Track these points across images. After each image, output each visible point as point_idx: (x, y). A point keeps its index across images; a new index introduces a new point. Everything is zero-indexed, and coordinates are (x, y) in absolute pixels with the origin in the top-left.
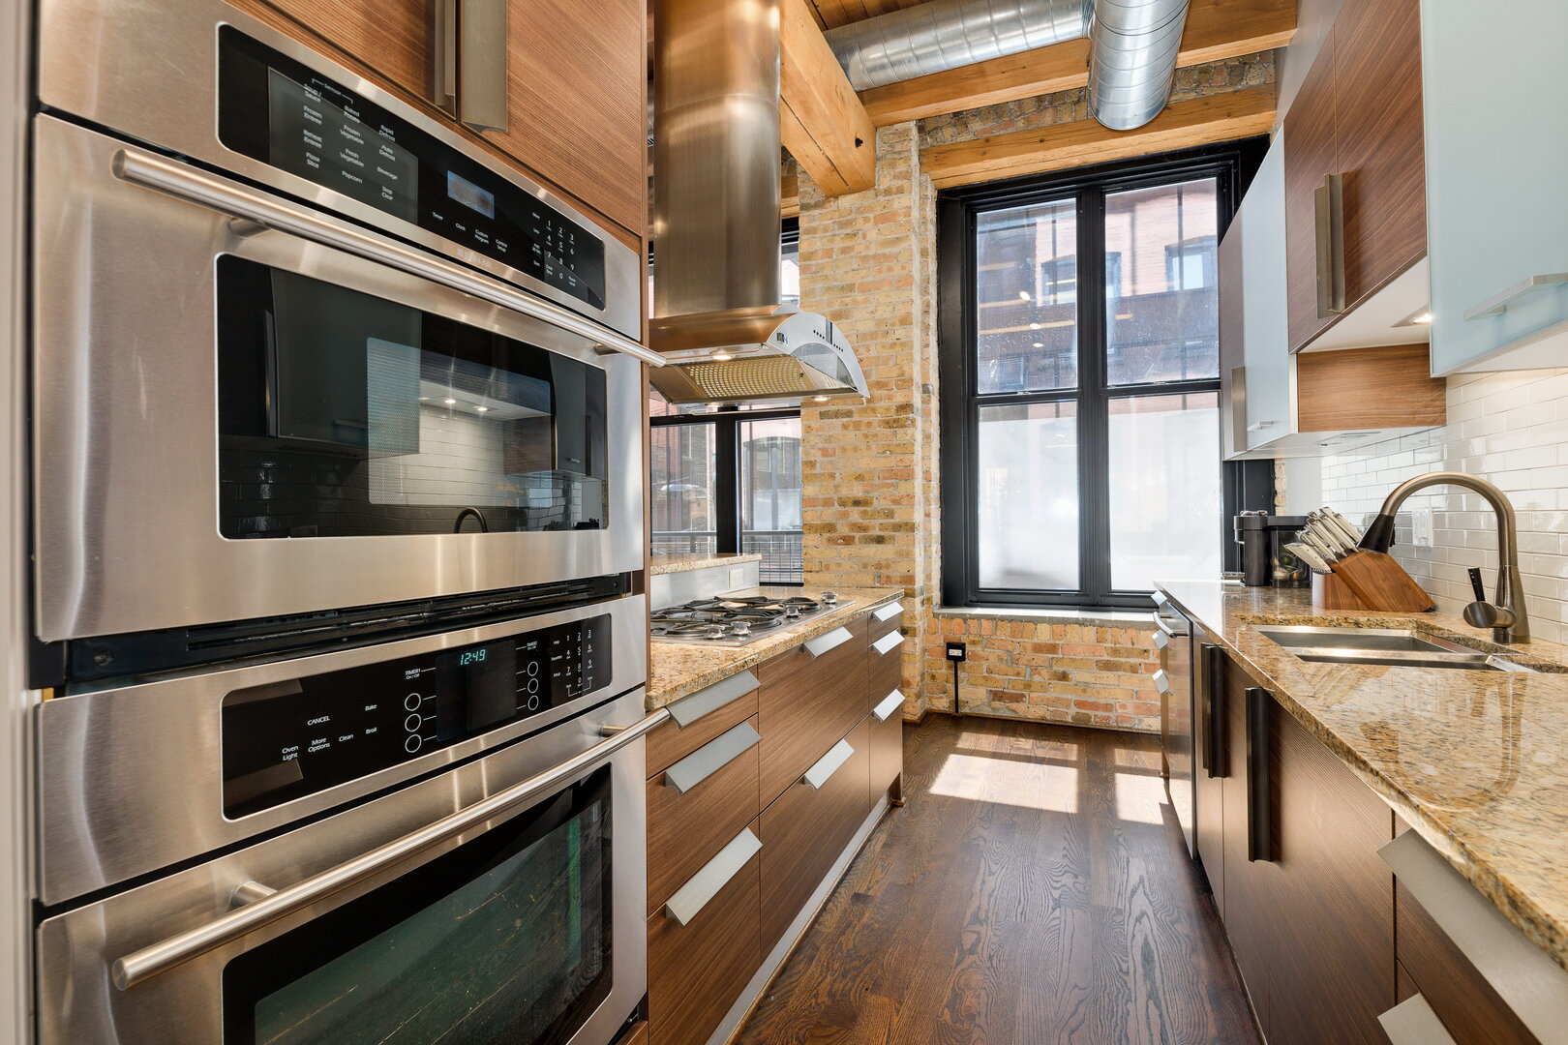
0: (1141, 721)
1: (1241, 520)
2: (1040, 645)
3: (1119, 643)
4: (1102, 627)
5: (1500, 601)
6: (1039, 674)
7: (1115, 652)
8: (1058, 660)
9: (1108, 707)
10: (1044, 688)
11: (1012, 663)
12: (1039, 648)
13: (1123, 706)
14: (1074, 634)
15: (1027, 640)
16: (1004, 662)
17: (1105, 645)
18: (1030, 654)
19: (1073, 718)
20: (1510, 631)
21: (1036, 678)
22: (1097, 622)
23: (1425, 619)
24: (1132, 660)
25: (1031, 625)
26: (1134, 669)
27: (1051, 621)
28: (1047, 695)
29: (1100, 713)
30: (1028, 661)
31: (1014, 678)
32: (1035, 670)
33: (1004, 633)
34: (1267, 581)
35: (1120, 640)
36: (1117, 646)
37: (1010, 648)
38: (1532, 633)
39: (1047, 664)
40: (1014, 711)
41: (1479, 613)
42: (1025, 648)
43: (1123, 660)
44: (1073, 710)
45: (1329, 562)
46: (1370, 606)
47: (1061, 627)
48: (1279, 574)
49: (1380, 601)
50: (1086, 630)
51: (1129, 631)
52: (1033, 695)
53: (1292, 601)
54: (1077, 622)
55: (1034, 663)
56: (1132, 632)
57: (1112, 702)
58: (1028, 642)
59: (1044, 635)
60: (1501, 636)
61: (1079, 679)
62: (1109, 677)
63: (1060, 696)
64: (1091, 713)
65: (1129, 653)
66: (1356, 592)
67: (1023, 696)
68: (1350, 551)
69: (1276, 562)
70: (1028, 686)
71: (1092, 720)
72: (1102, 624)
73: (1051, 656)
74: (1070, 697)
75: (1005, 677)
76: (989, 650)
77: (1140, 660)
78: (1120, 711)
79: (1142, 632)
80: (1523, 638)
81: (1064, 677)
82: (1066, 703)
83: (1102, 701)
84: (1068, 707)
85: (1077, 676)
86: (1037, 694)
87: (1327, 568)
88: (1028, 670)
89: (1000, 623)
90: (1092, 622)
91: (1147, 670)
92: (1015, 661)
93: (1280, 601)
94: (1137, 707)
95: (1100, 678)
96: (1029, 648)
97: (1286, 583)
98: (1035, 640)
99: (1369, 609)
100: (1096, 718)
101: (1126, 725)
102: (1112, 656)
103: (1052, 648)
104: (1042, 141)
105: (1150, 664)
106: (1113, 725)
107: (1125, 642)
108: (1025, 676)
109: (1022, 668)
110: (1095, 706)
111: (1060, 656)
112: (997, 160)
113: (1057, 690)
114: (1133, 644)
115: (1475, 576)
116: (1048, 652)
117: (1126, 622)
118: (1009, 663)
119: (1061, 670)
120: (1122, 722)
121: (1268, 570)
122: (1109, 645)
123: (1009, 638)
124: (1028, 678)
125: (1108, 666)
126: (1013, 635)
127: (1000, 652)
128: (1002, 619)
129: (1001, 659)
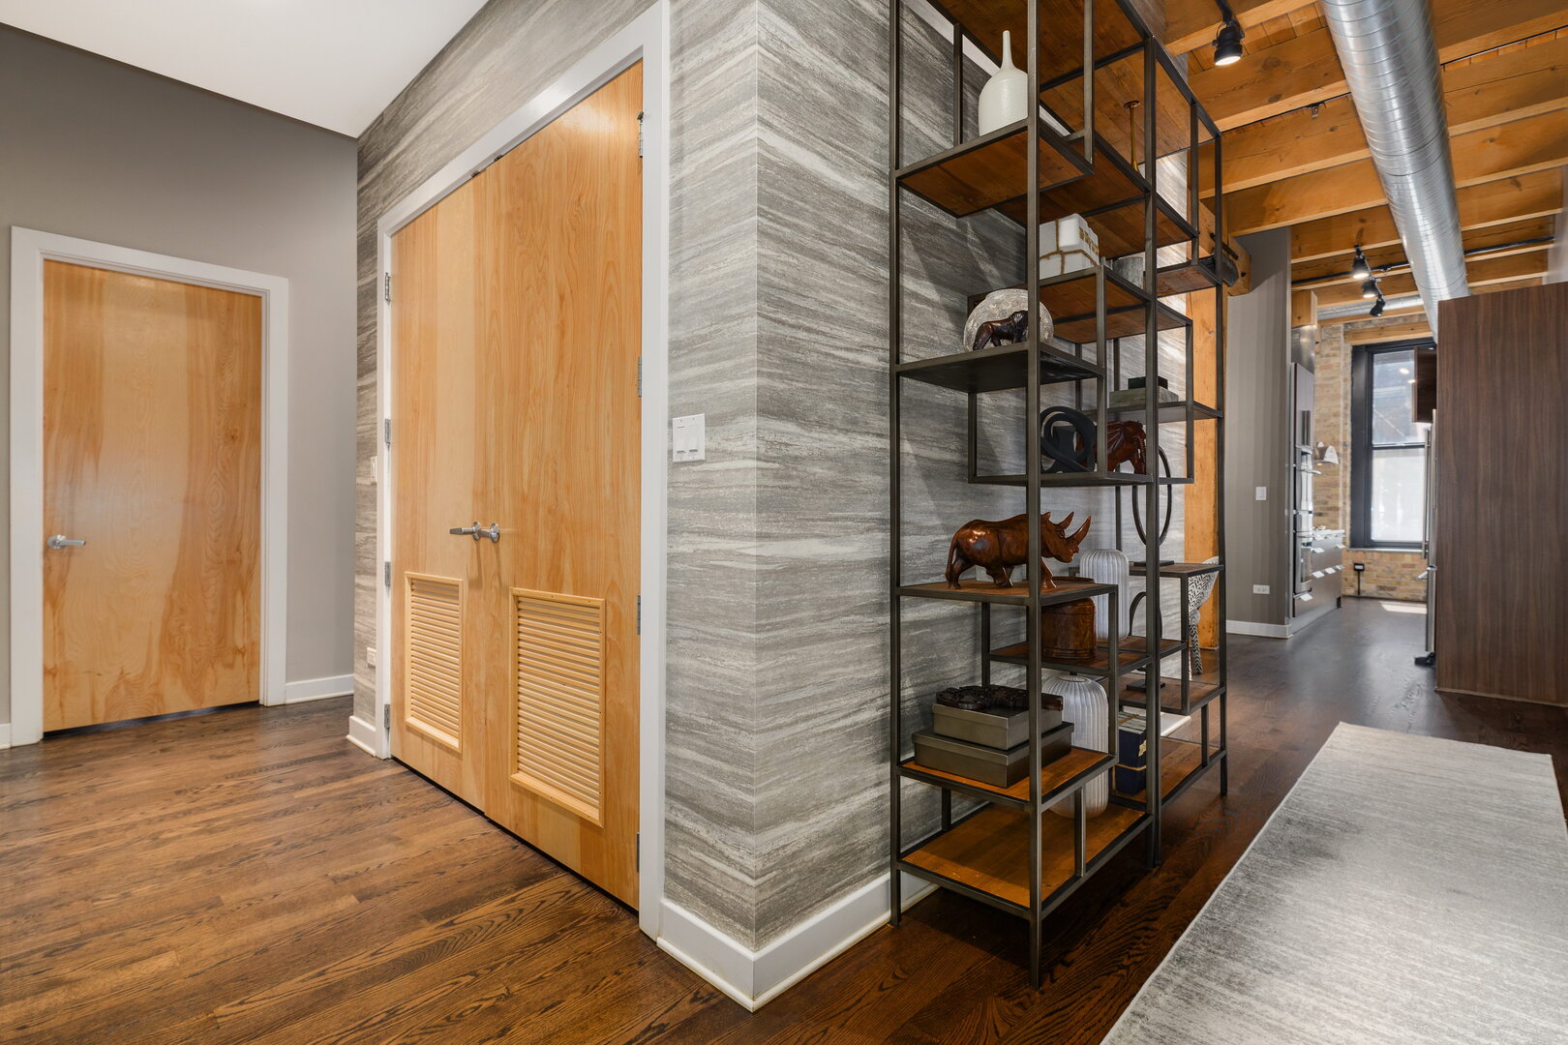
8: (1415, 571)
10: (1408, 584)
12: (1405, 566)
16: (1386, 572)
18: (1400, 569)
21: (1404, 580)
25: (1402, 556)
28: (1410, 588)
30: (1399, 572)
31: (1391, 580)
32: (1402, 576)
33: (1385, 559)
37: (1389, 566)
39: (1410, 573)
40: (1390, 595)
42: (1397, 566)
52: (1401, 587)
55: (1402, 573)
58: (1399, 563)
59: (1408, 560)
63: (1417, 588)
67: (1396, 588)
70: (1399, 583)
73: (1411, 569)
76: (1377, 567)
84: (1421, 593)
86: (1404, 587)
88: (1399, 576)
89: (1384, 556)
92: (1391, 572)
96: (1400, 566)
98: (1404, 562)
103: (1413, 566)
108: (1397, 579)
109: (1395, 575)
113: (1415, 586)
118: (1389, 573)
124: (1399, 579)
126: (1391, 560)
127: (1384, 568)
128: (1386, 552)
129: (1384, 571)
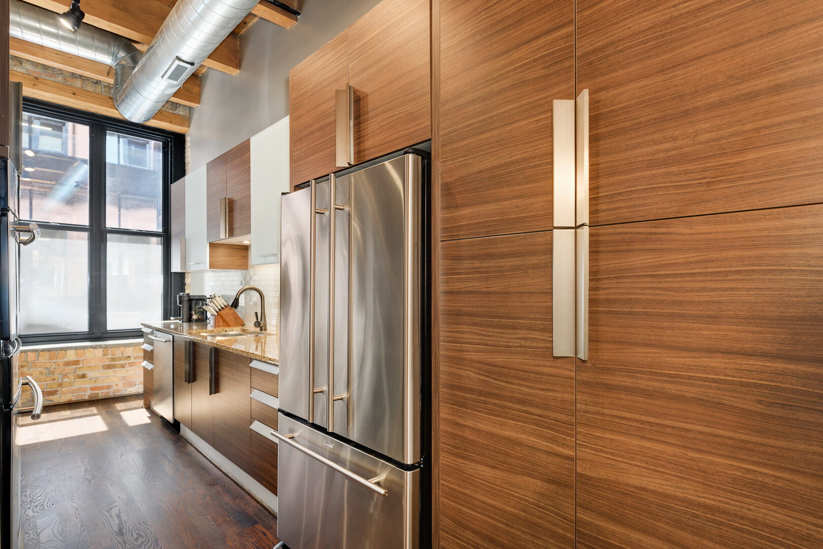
0: (126, 390)
1: (180, 297)
2: (69, 362)
3: (115, 355)
4: (106, 348)
5: (261, 320)
6: (68, 377)
7: (113, 359)
8: (80, 368)
9: (108, 387)
10: (71, 384)
11: (50, 374)
12: (67, 364)
13: (117, 385)
14: (89, 354)
15: (59, 360)
16: (44, 374)
17: (108, 357)
18: (62, 367)
19: (88, 397)
20: (263, 328)
21: (66, 380)
22: (103, 346)
23: (243, 328)
24: (122, 362)
25: (63, 352)
26: (123, 366)
27: (76, 348)
28: (73, 388)
29: (104, 391)
30: (61, 371)
31: (51, 382)
32: (65, 376)
33: (44, 359)
34: (190, 320)
35: (116, 353)
36: (114, 356)
37: (48, 366)
38: (267, 329)
39: (73, 372)
40: (51, 401)
41: (257, 324)
42: (59, 365)
43: (117, 363)
44: (89, 392)
45: (217, 312)
46: (228, 325)
47: (82, 351)
48: (195, 317)
49: (231, 323)
50: (96, 351)
51: (121, 348)
52: (63, 389)
53: (199, 327)
54: (92, 347)
55: (64, 372)
56: (122, 349)
57: (111, 384)
58: (61, 361)
59: (71, 356)
60: (261, 330)
61: (92, 376)
62: (111, 372)
63: (81, 386)
64: (100, 392)
65: (120, 359)
66: (224, 321)
67: (57, 391)
68: (223, 308)
69: (193, 313)
70: (60, 385)
71: (100, 395)
72: (106, 347)
73: (75, 367)
74: (87, 386)
75: (45, 383)
76: (33, 369)
77: (126, 362)
78: (115, 388)
79: (127, 348)
80: (265, 330)
81: (84, 376)
82: (85, 390)
83: (106, 385)
84: (85, 391)
85: (91, 374)
86: (66, 389)
87: (216, 314)
88: (61, 376)
89: (41, 353)
90: (101, 346)
91: (129, 366)
92: (51, 373)
93: (195, 327)
94: (124, 384)
95: (104, 373)
96: (61, 364)
97: (198, 320)
98: (66, 360)
99: (228, 326)
100: (101, 394)
101: (119, 394)
102: (111, 362)
103: (77, 362)
104: (74, 94)
105: (131, 363)
106: (111, 395)
107: (118, 354)
108: (58, 380)
109: (56, 376)
110: (102, 388)
111: (81, 366)
112: (43, 92)
113: (79, 384)
114: (122, 354)
115: (256, 314)
116: (74, 365)
117: (119, 344)
118: (48, 375)
119: (82, 373)
120: (116, 393)
121: (190, 316)
122: (110, 356)
123: (47, 361)
124: (60, 381)
125: (109, 367)
126: (51, 358)
127: (40, 369)
128: (43, 350)
129: (41, 373)
